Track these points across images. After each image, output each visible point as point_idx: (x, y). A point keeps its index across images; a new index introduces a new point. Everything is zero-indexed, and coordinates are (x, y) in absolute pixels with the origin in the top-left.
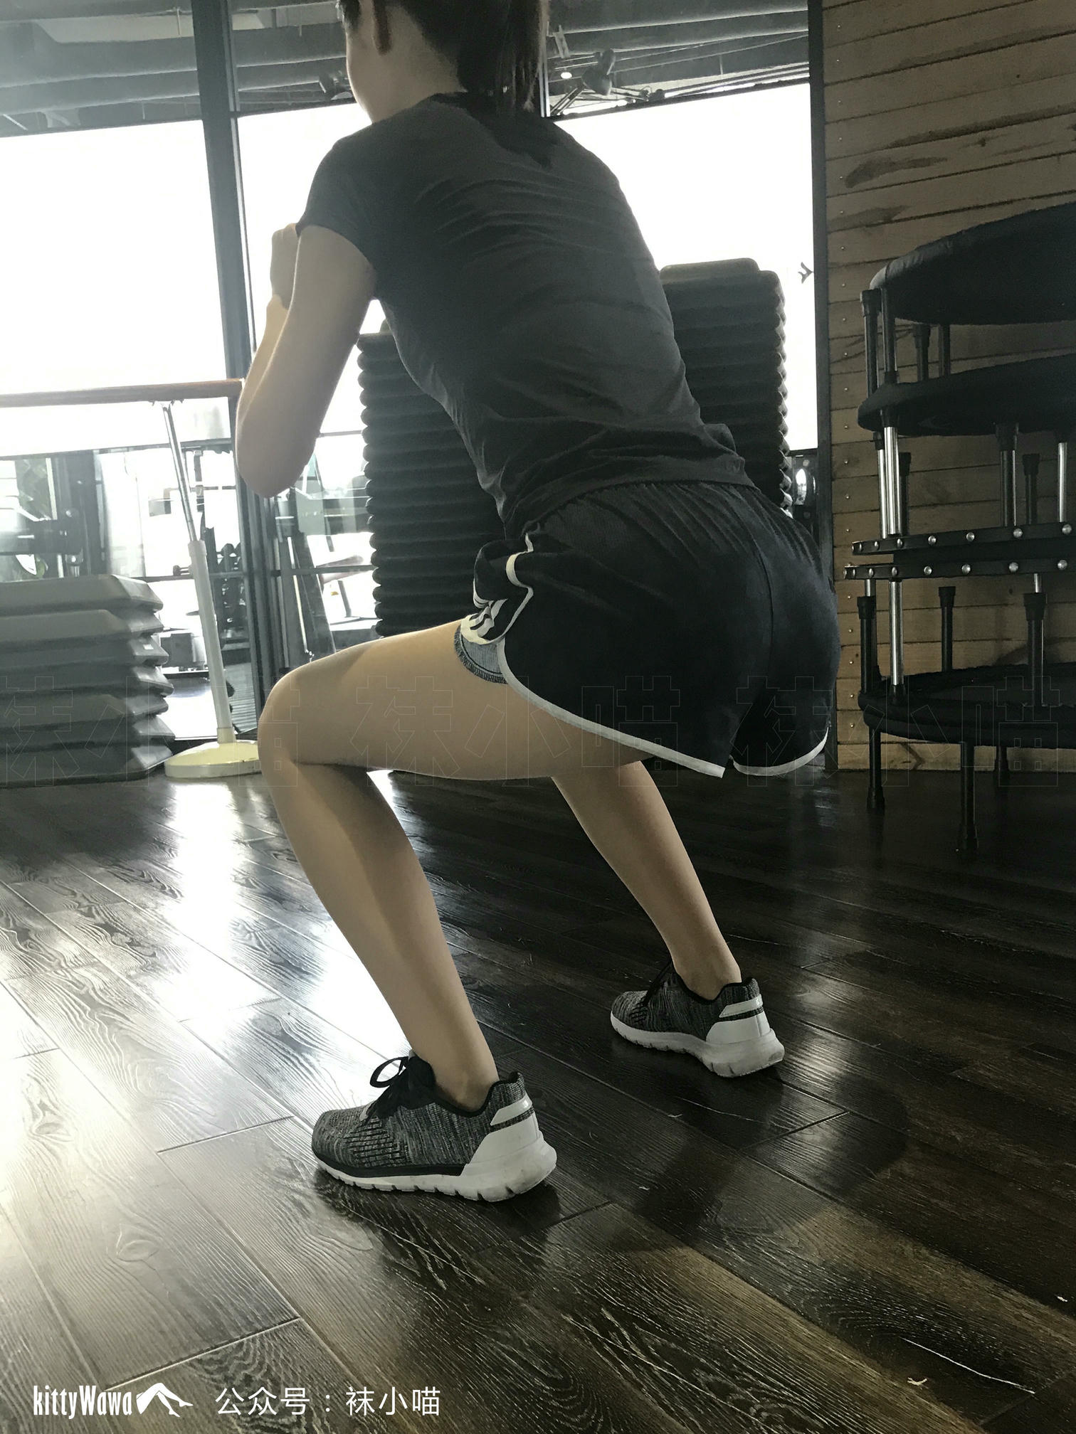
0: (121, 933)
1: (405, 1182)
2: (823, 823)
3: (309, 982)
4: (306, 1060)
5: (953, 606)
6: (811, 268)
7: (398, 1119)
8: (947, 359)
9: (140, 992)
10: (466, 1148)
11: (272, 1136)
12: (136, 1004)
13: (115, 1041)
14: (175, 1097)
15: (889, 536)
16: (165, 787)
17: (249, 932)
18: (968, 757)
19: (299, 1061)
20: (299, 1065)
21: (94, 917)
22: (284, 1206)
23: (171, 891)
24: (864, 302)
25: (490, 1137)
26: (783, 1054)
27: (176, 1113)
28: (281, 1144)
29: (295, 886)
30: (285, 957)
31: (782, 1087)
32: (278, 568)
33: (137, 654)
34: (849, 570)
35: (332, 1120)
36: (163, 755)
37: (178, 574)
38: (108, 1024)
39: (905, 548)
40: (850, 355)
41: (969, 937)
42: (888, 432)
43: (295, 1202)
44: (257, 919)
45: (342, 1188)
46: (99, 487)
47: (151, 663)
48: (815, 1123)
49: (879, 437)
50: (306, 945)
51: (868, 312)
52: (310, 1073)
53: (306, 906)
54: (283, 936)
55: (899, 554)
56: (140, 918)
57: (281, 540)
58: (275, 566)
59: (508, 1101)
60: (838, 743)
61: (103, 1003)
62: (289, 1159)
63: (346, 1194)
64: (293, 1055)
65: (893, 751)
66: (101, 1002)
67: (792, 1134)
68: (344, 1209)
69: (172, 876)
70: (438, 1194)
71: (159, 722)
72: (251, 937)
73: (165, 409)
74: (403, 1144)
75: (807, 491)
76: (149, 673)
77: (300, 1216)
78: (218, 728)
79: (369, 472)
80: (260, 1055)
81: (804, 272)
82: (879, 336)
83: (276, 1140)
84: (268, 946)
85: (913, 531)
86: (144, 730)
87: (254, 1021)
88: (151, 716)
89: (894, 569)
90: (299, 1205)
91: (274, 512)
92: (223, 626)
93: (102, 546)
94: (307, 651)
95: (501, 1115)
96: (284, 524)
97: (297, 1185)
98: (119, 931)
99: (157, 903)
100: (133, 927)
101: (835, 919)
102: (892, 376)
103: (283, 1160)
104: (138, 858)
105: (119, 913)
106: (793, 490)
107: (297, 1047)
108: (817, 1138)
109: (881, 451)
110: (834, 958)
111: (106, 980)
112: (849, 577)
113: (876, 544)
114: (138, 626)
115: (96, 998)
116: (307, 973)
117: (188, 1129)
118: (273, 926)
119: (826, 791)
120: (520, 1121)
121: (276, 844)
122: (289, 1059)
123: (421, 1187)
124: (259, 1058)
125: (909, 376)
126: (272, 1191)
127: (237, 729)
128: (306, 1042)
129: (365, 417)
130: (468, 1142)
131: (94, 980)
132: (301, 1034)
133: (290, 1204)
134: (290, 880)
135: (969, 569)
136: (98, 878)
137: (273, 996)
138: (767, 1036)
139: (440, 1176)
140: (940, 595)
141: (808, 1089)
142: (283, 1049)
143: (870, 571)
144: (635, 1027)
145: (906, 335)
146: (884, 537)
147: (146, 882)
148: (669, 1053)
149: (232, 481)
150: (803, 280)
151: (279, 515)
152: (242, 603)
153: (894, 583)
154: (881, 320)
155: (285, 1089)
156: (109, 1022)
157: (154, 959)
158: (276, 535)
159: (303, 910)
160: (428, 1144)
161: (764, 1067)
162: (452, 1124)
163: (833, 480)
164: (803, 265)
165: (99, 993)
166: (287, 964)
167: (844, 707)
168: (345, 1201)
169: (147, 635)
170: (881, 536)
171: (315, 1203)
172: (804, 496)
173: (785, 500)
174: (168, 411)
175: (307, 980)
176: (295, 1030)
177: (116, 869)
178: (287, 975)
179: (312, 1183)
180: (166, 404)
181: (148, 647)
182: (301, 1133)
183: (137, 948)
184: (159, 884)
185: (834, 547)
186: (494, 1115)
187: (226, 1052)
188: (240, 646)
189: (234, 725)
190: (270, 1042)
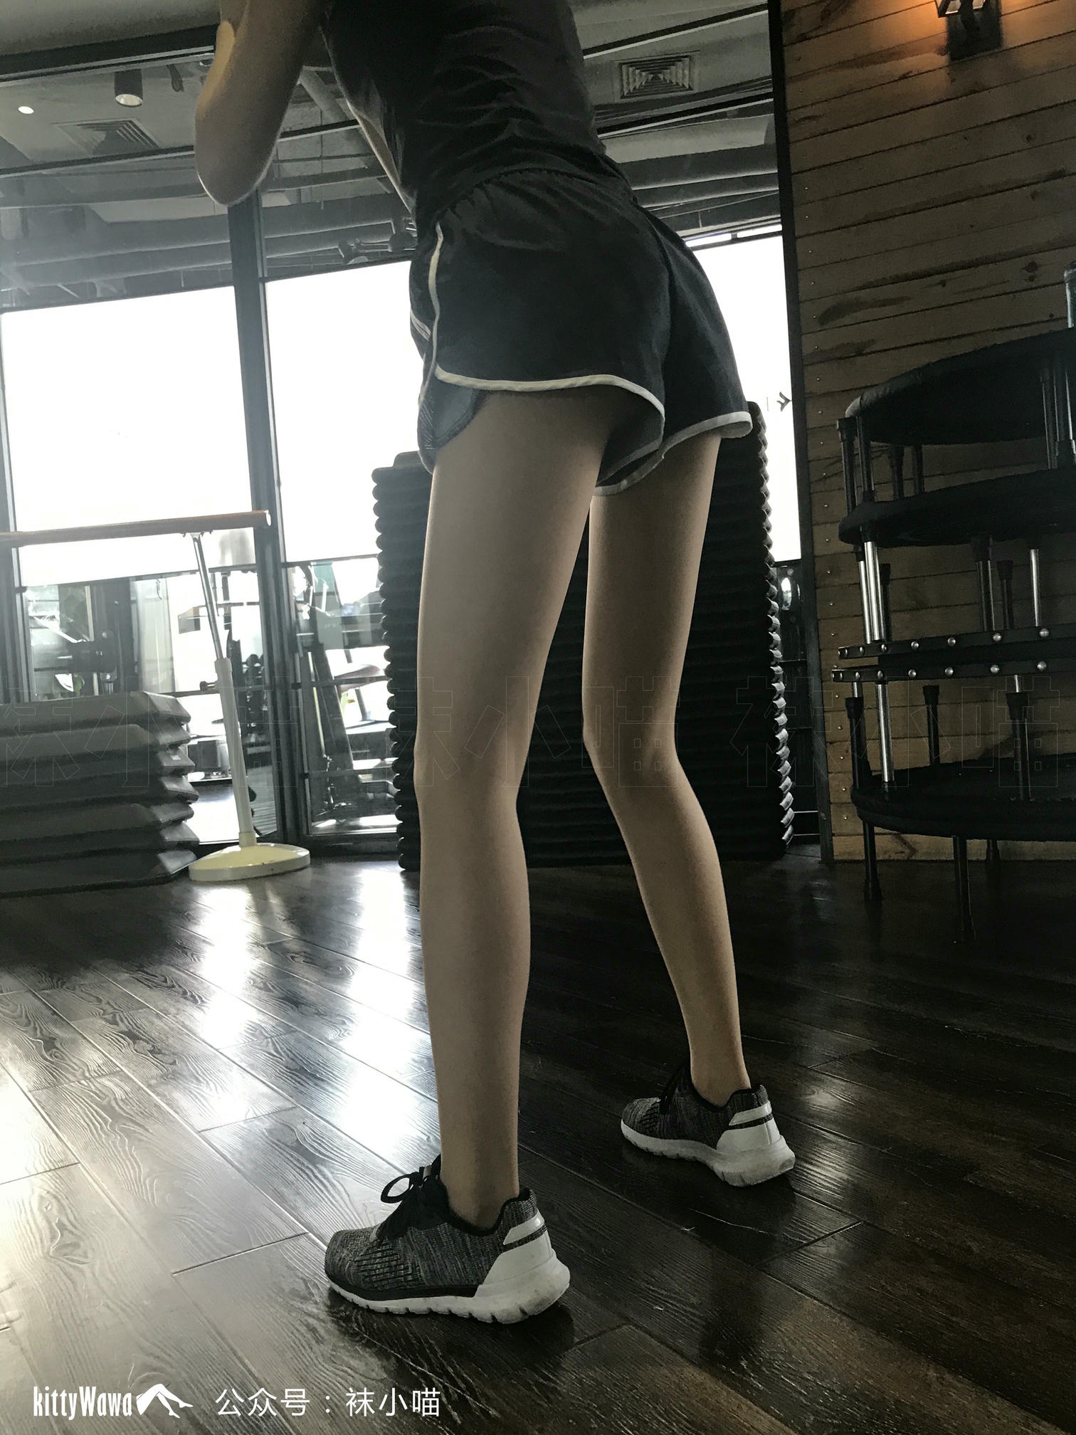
0: (143, 1040)
1: (417, 1304)
2: (823, 915)
3: (324, 1089)
4: (320, 1171)
5: (937, 704)
6: (790, 397)
7: (408, 1239)
8: (920, 478)
9: (159, 1101)
10: (479, 1268)
11: (286, 1254)
12: (156, 1115)
13: (134, 1153)
14: (191, 1213)
15: (873, 641)
16: (189, 891)
17: (267, 1038)
18: (961, 849)
19: (313, 1173)
20: (313, 1178)
21: (117, 1024)
22: (298, 1330)
23: (192, 996)
24: (840, 429)
25: (503, 1258)
26: (794, 1161)
27: (192, 1230)
28: (296, 1264)
29: (312, 990)
30: (301, 1064)
31: (794, 1196)
32: (299, 681)
33: (165, 764)
34: (837, 674)
35: (343, 1239)
36: (188, 859)
37: (205, 688)
38: (128, 1136)
39: (889, 653)
40: (829, 474)
41: (972, 1032)
42: (869, 546)
43: (308, 1326)
44: (274, 1025)
45: (355, 1311)
46: (133, 606)
47: (179, 773)
48: (829, 1235)
49: (860, 550)
50: (321, 1050)
51: (845, 437)
52: (325, 1186)
53: (321, 1009)
54: (298, 1040)
55: (883, 657)
56: (162, 1024)
57: (302, 655)
58: (295, 680)
59: (521, 1219)
60: (833, 835)
61: (124, 1114)
62: (304, 1280)
63: (359, 1317)
64: (308, 1168)
65: (886, 843)
66: (122, 1113)
67: (808, 1248)
68: (357, 1334)
69: (194, 982)
70: (451, 1316)
71: (184, 827)
72: (268, 1042)
73: (195, 540)
74: (414, 1266)
75: (792, 597)
76: (177, 782)
77: (314, 1342)
78: (240, 833)
79: (383, 592)
80: (275, 1167)
81: (783, 401)
82: (857, 457)
83: (291, 1259)
84: (285, 1052)
85: (895, 637)
86: (170, 836)
87: (270, 1131)
88: (177, 822)
89: (879, 672)
90: (313, 1330)
91: (295, 629)
92: (247, 731)
93: (136, 660)
94: (325, 756)
95: (513, 1235)
96: (304, 641)
97: (311, 1308)
98: (141, 1039)
99: (178, 1010)
100: (155, 1034)
101: (838, 1015)
102: (869, 495)
103: (297, 1280)
104: (161, 963)
105: (142, 1020)
106: (779, 597)
107: (313, 1159)
108: (832, 1250)
109: (862, 563)
110: (840, 1058)
111: (127, 1089)
112: (837, 679)
113: (861, 649)
114: (166, 738)
115: (117, 1108)
116: (322, 1080)
117: (204, 1247)
118: (289, 1031)
119: (824, 883)
120: (533, 1239)
121: (294, 946)
122: (304, 1172)
123: (434, 1308)
124: (275, 1170)
125: (885, 494)
126: (286, 1314)
127: (258, 832)
128: (320, 1153)
129: (380, 542)
130: (481, 1263)
131: (116, 1089)
132: (315, 1145)
133: (303, 1329)
134: (306, 983)
135: (951, 671)
136: (123, 985)
137: (289, 1105)
138: (778, 1144)
139: (452, 1297)
140: (924, 693)
141: (821, 1198)
142: (298, 1160)
143: (857, 674)
144: (645, 1133)
145: (880, 456)
146: (869, 642)
147: (169, 987)
148: (680, 1160)
149: (256, 598)
150: (782, 409)
151: (300, 632)
152: (265, 709)
153: (880, 685)
154: (857, 442)
155: (300, 1203)
156: (128, 1134)
157: (174, 1067)
158: (298, 651)
159: (319, 1014)
160: (441, 1265)
161: (775, 1175)
162: (465, 1245)
163: (816, 588)
164: (781, 395)
165: (121, 1103)
166: (302, 1071)
167: (837, 801)
168: (358, 1324)
169: (174, 746)
170: (866, 640)
171: (326, 1328)
172: (789, 601)
173: (772, 607)
174: (198, 541)
175: (322, 1088)
176: (308, 1140)
177: (140, 975)
178: (302, 1082)
179: (325, 1304)
180: (197, 535)
181: (175, 758)
182: (315, 1250)
183: (158, 1056)
184: (181, 990)
185: (820, 650)
186: (506, 1234)
187: (242, 1164)
188: (263, 749)
189: (255, 829)
190: (285, 1153)
